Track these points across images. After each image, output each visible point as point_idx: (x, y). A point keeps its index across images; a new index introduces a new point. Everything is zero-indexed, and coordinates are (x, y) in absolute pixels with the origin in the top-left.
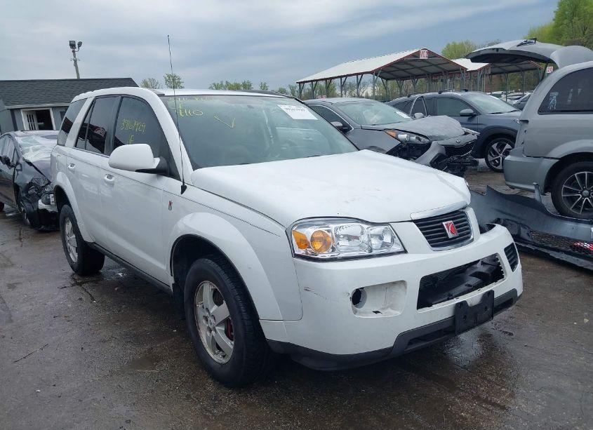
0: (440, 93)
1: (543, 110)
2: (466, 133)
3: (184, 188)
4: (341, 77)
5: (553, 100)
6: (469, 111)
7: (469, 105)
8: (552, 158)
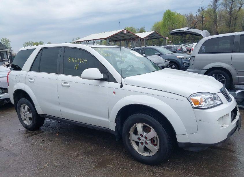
0: (146, 46)
1: (200, 52)
2: (166, 62)
3: (122, 86)
4: (93, 40)
5: (203, 49)
6: (158, 53)
7: (158, 51)
8: (205, 69)
